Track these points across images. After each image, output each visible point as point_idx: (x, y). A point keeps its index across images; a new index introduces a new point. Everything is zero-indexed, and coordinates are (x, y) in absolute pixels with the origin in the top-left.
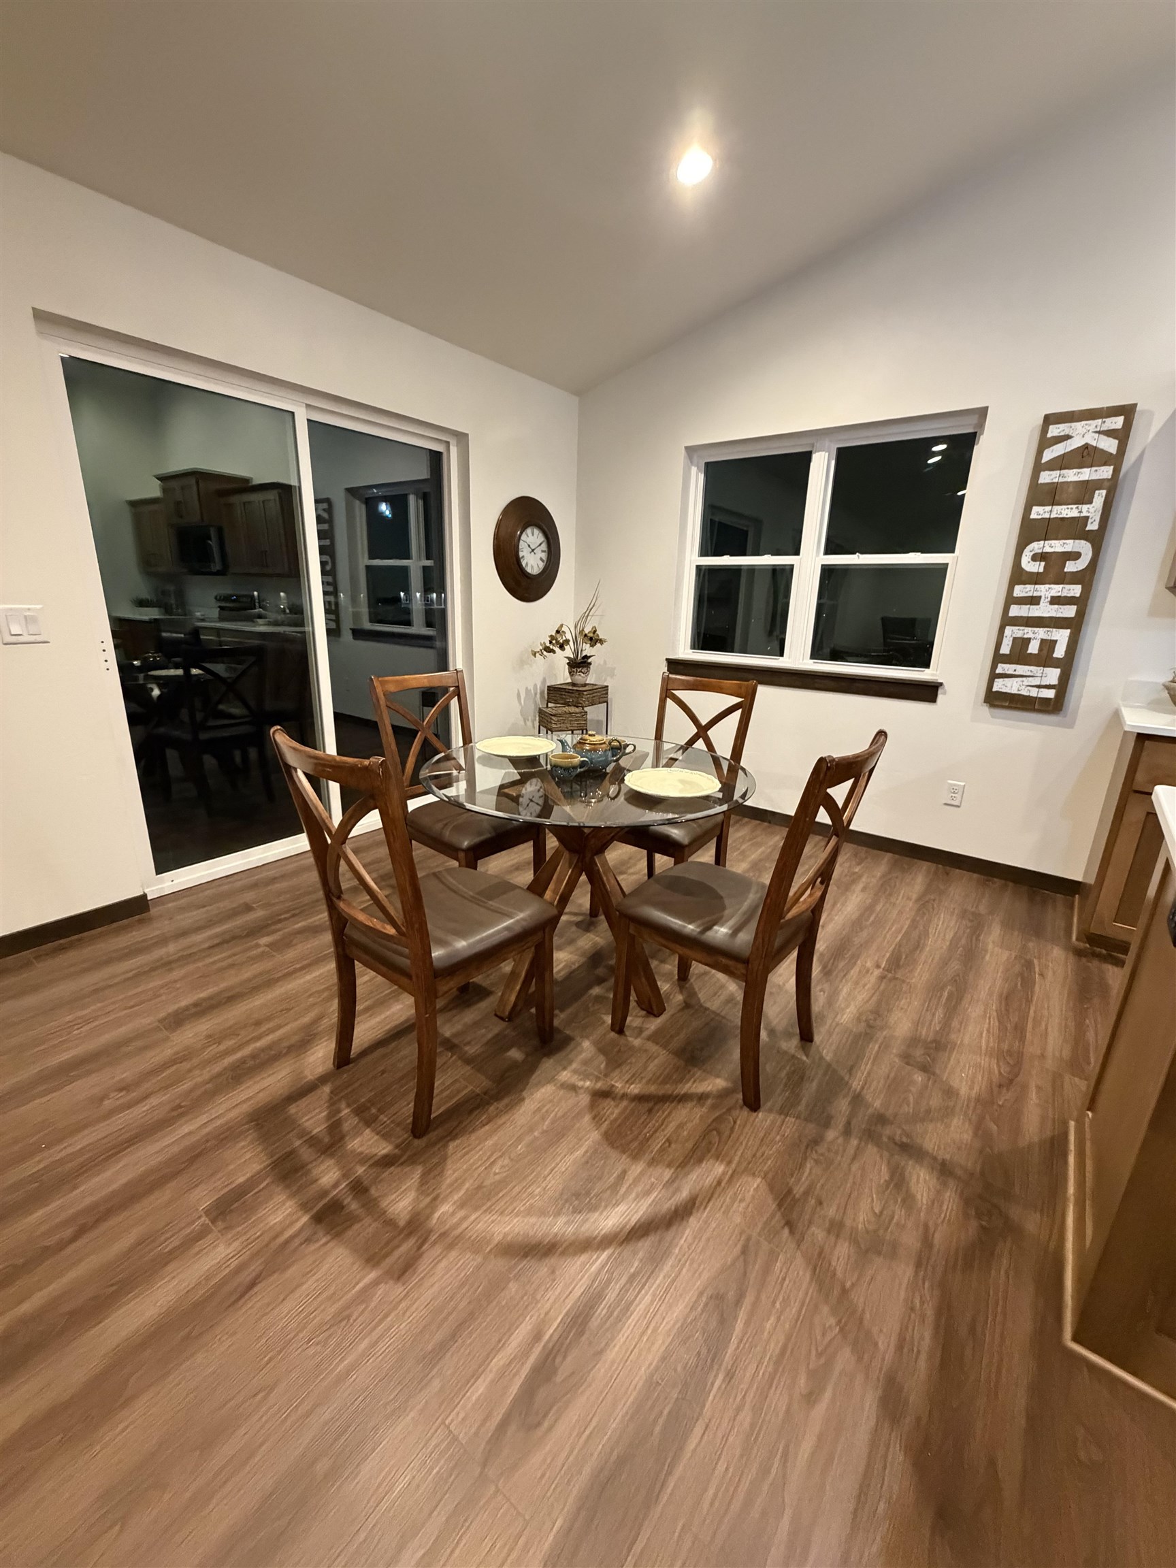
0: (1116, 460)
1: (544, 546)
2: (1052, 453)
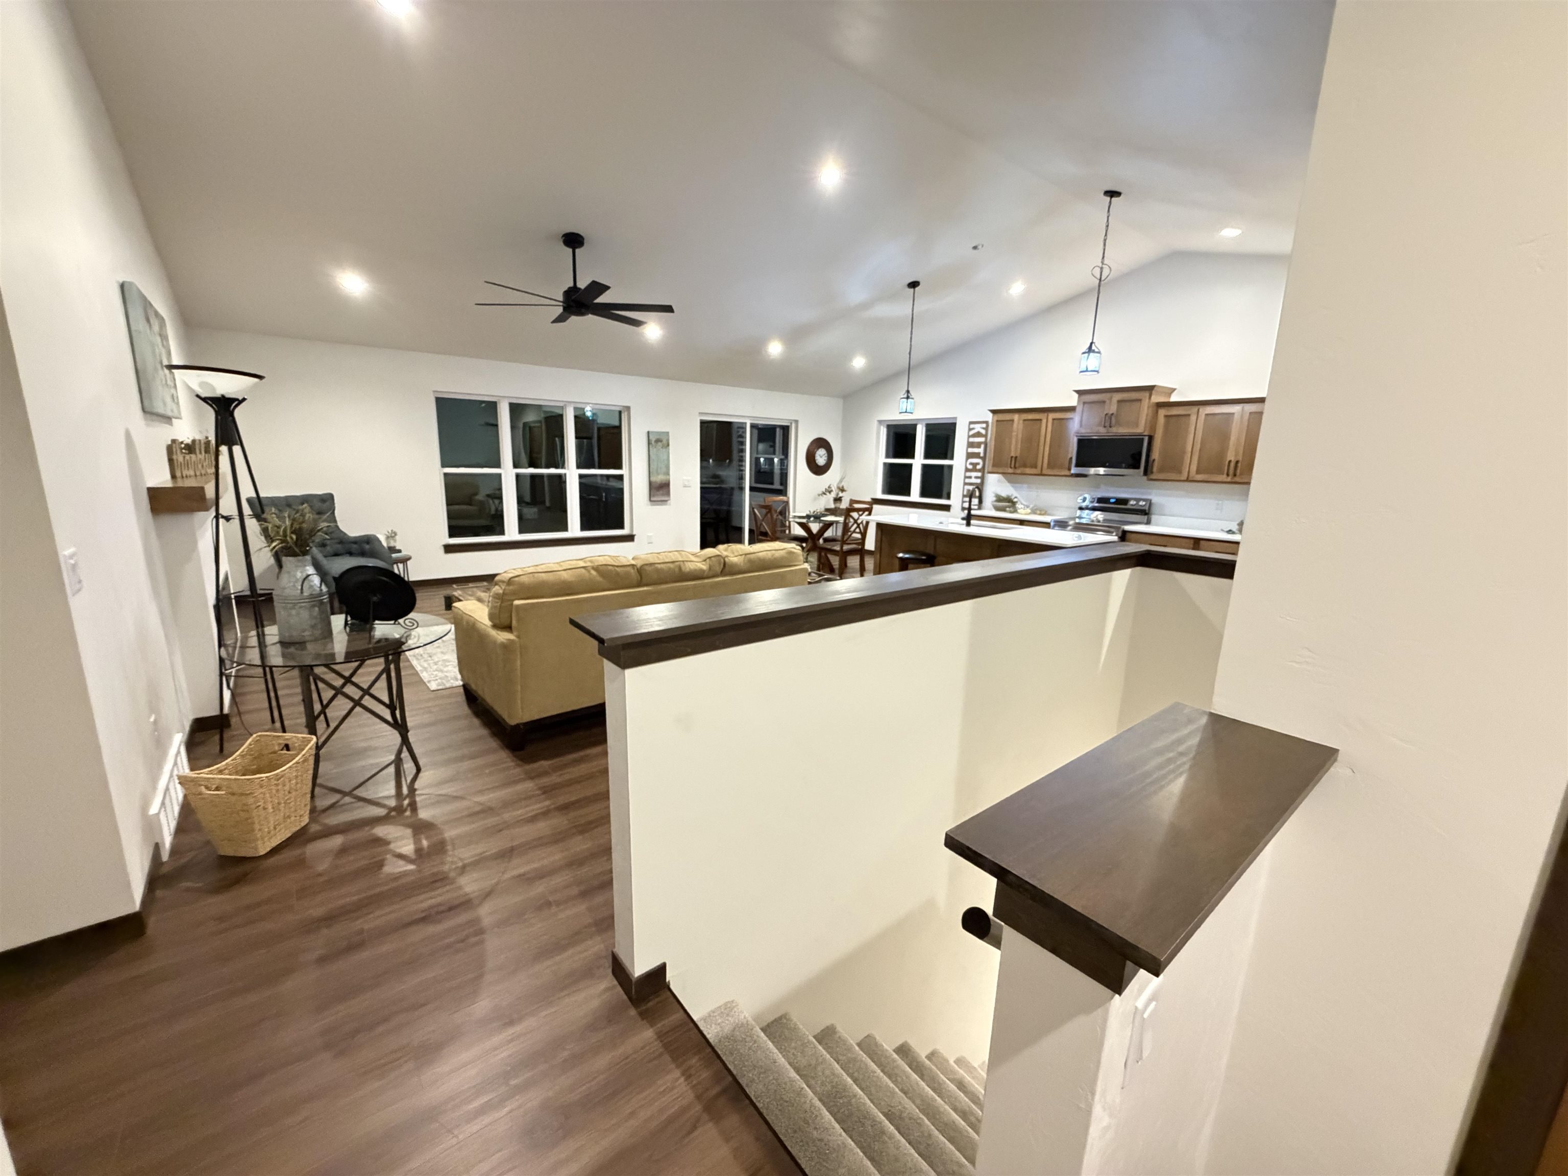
0: (986, 436)
1: (826, 455)
2: (972, 433)
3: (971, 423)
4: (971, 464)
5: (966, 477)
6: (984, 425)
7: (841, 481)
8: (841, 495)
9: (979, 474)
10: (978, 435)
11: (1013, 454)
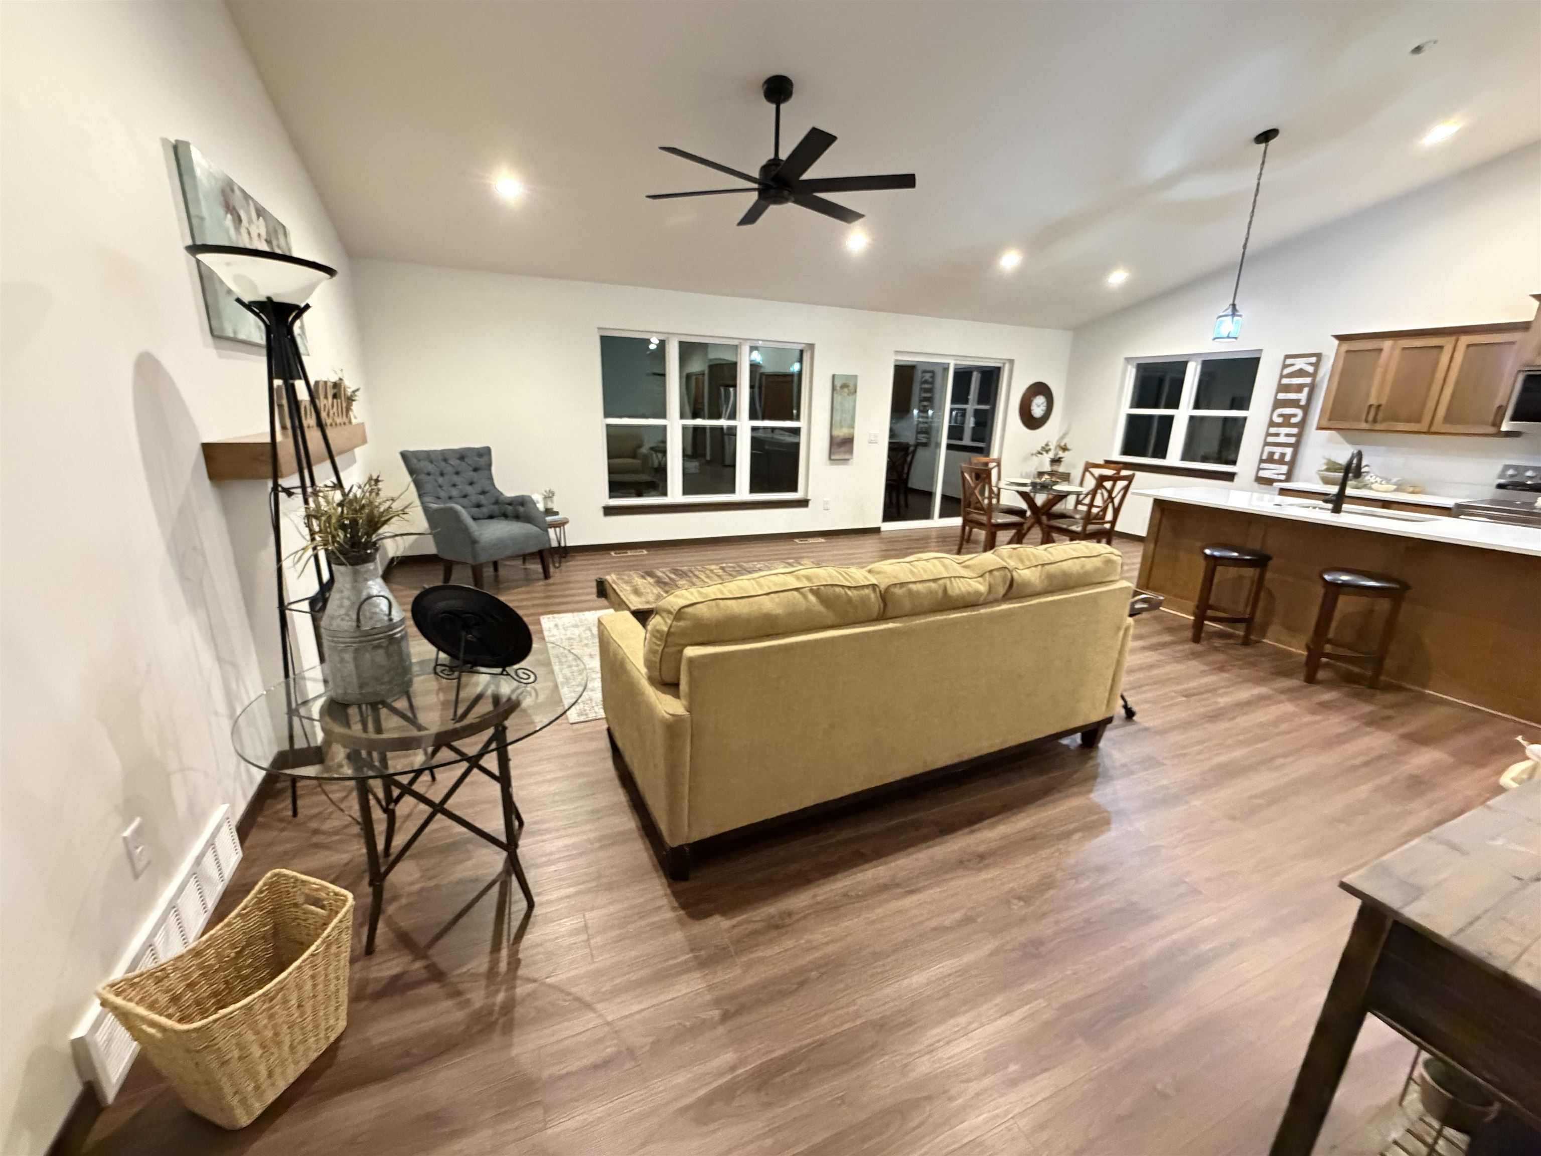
0: (1314, 375)
1: (1045, 404)
2: (1287, 371)
3: (1288, 357)
4: (1280, 415)
5: (1268, 434)
6: (1313, 360)
7: (1062, 438)
8: (1061, 454)
9: (1295, 431)
10: (1301, 373)
11: (1373, 401)
